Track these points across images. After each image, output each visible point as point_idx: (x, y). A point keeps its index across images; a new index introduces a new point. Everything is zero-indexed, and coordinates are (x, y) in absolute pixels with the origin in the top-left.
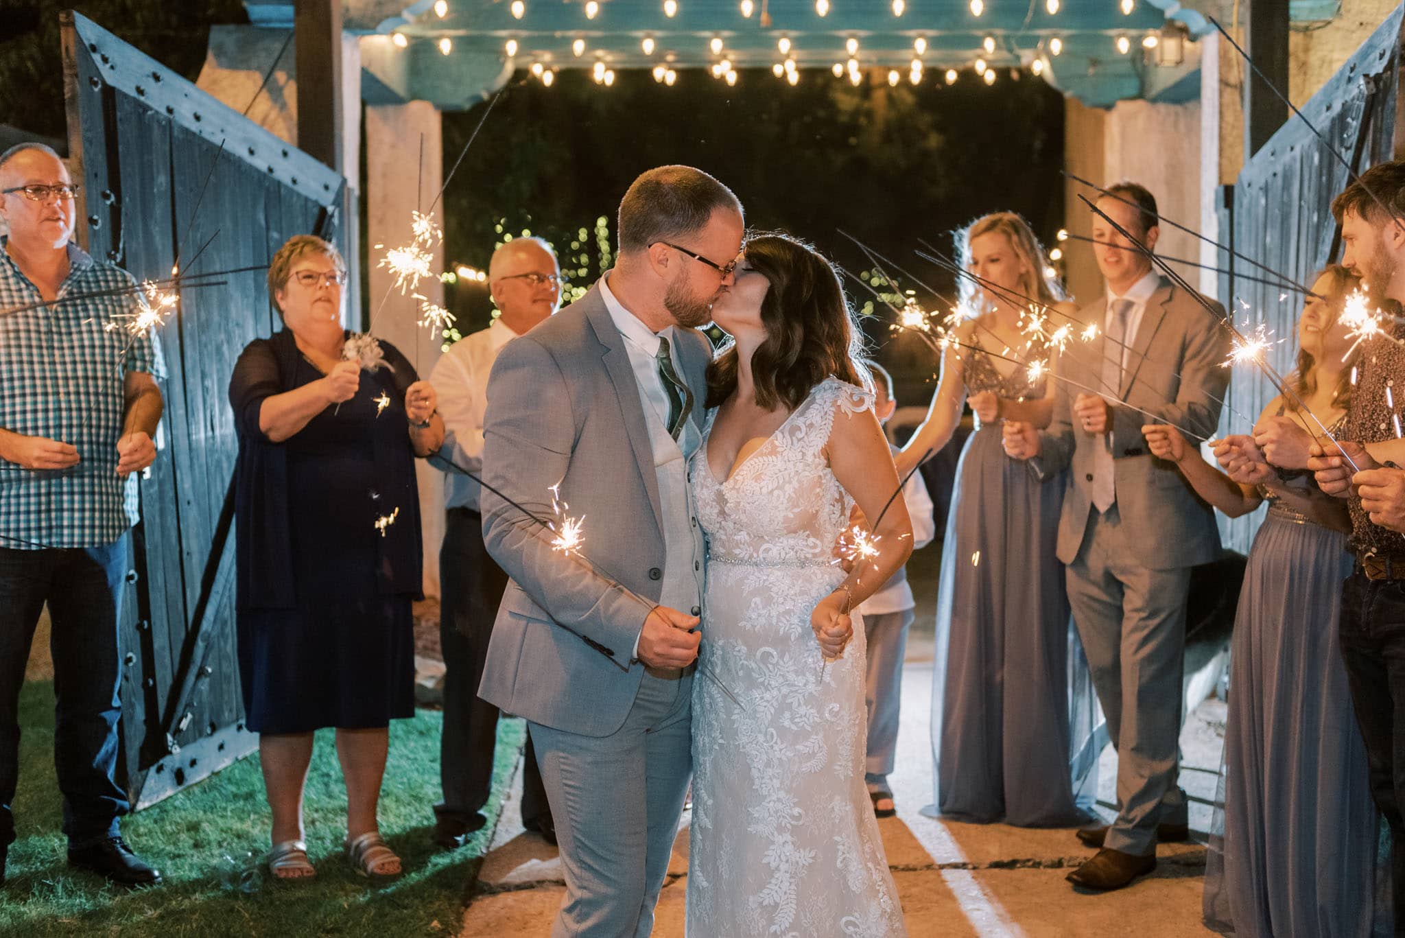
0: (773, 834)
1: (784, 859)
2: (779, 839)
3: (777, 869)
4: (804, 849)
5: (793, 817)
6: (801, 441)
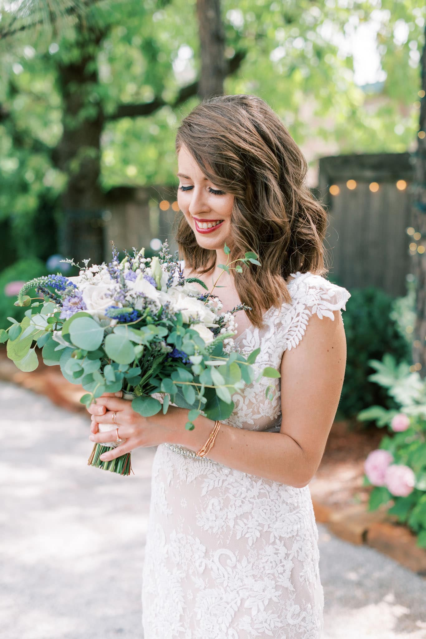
6: (268, 342)
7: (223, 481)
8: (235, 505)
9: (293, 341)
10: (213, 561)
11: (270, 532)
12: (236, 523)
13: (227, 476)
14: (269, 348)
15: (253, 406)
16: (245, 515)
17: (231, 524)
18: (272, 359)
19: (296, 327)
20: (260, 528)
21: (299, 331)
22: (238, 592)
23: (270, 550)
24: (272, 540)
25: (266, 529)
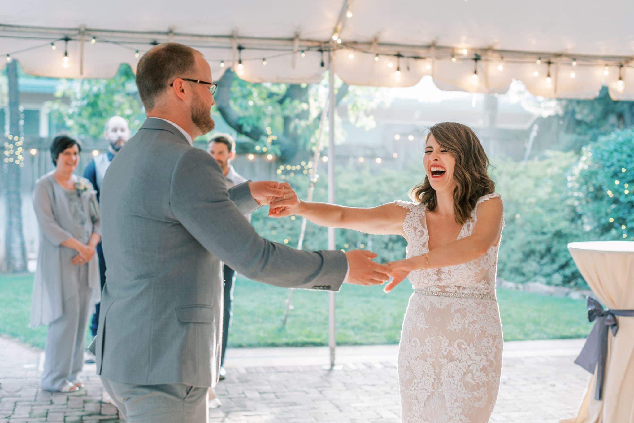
7: (463, 305)
8: (469, 316)
10: (453, 347)
11: (486, 331)
12: (469, 326)
13: (465, 302)
16: (474, 322)
17: (467, 327)
20: (481, 329)
22: (467, 362)
23: (485, 340)
24: (486, 336)
25: (484, 329)
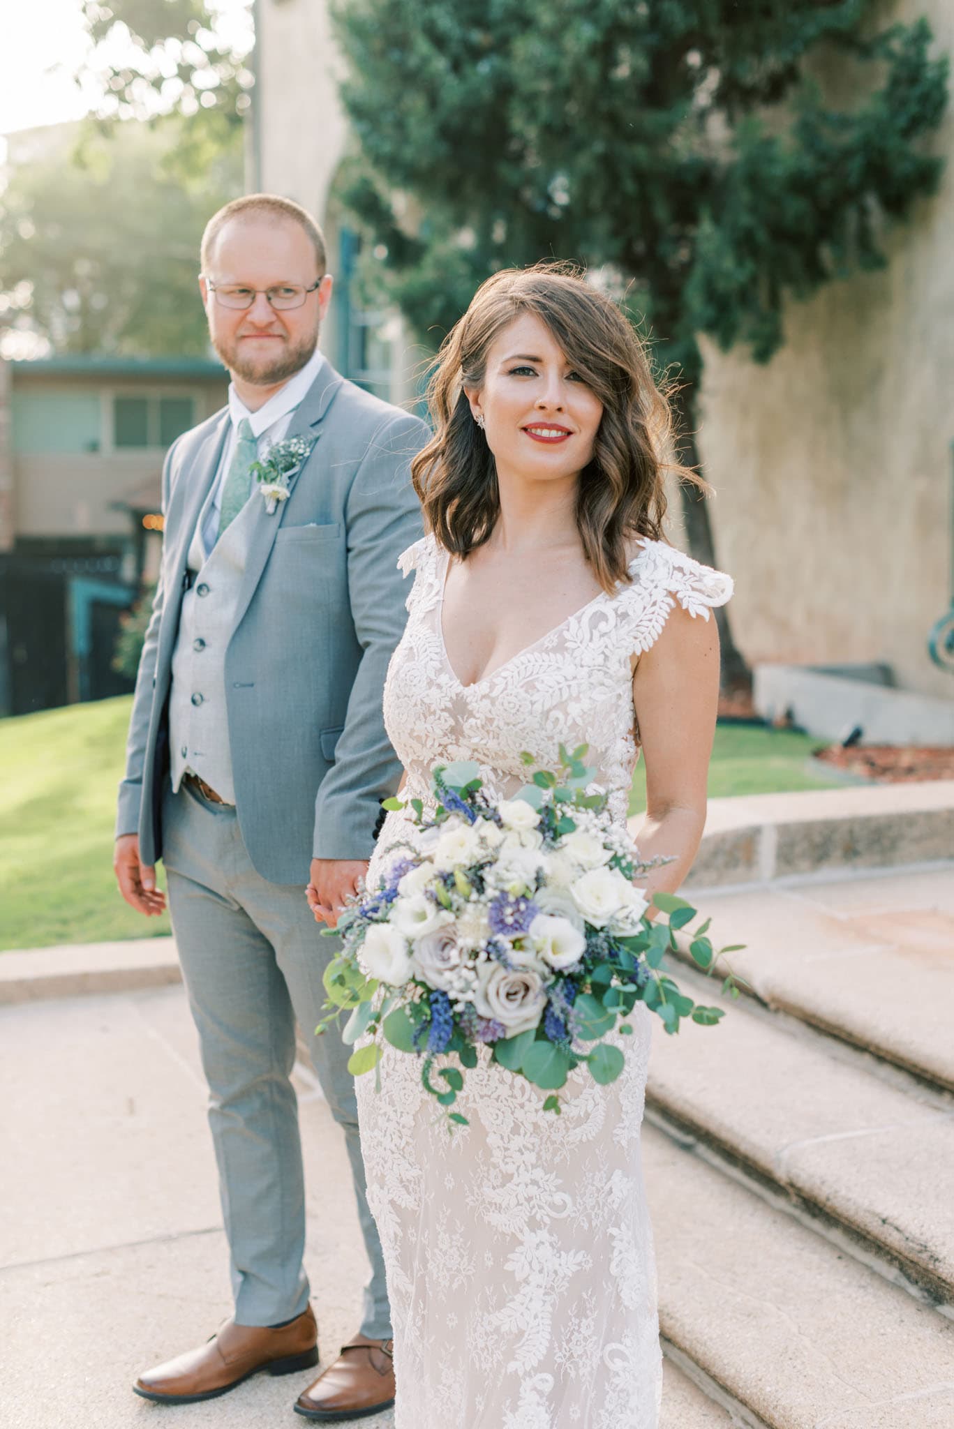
0: (521, 1231)
1: (536, 1267)
2: (529, 1238)
3: (526, 1281)
4: (567, 1252)
5: (552, 1206)
6: (605, 638)
9: (643, 641)
14: (606, 647)
15: (577, 729)
18: (609, 664)
19: (650, 620)
21: (653, 627)
